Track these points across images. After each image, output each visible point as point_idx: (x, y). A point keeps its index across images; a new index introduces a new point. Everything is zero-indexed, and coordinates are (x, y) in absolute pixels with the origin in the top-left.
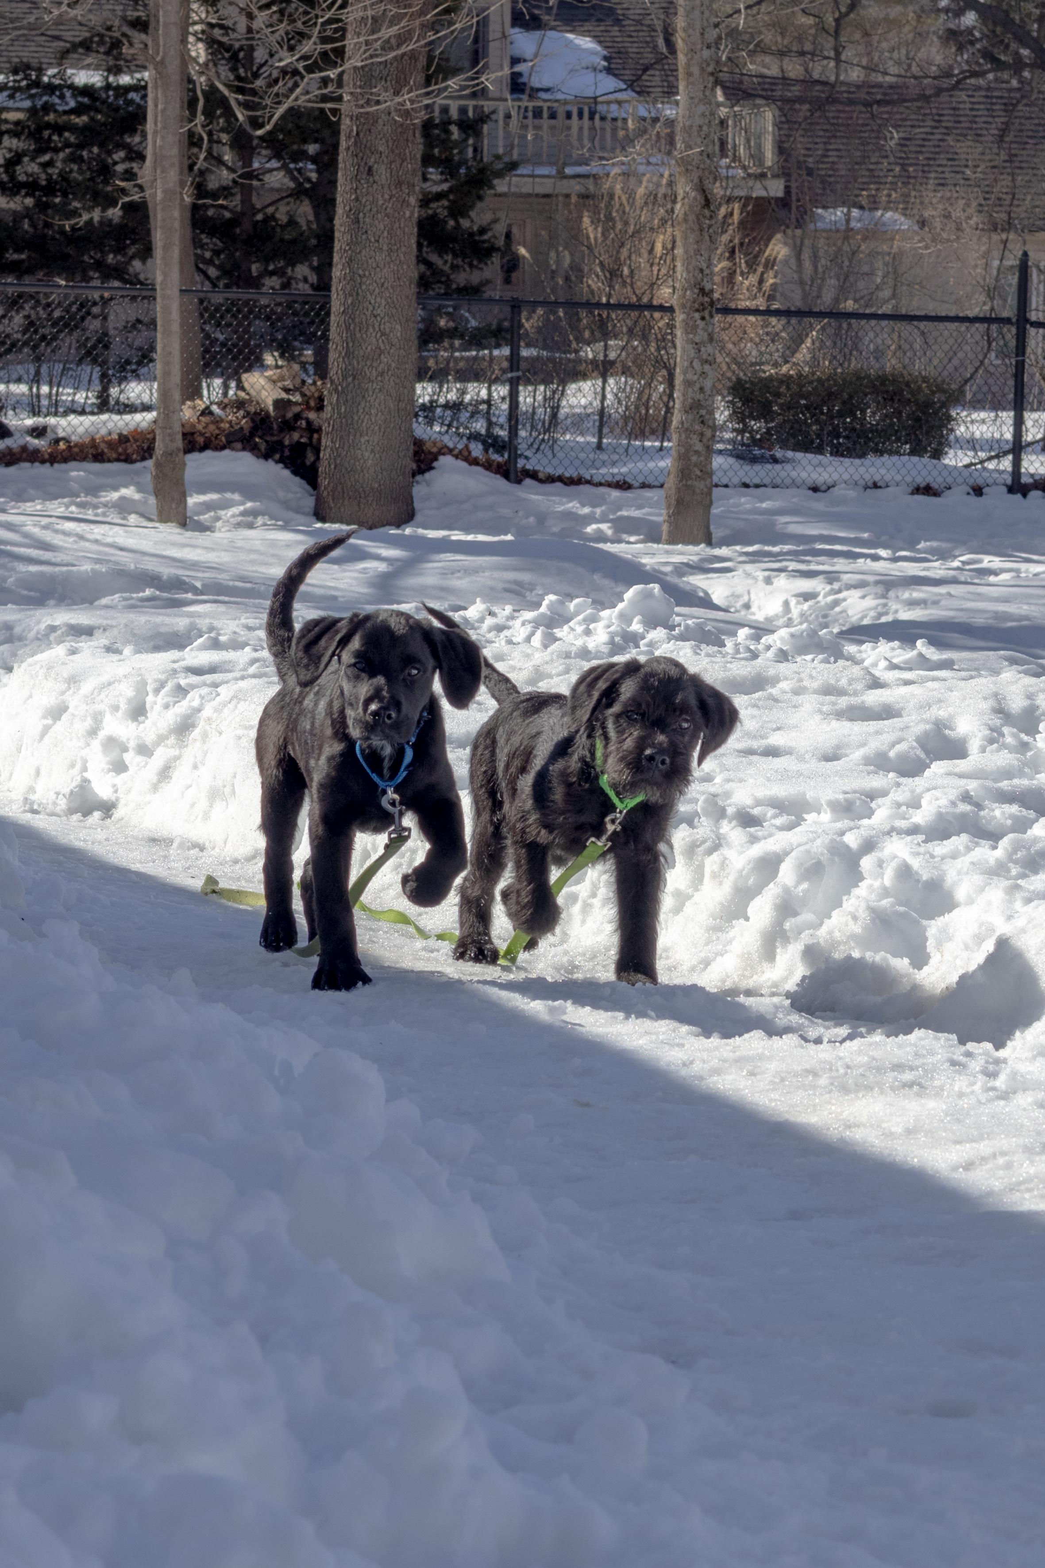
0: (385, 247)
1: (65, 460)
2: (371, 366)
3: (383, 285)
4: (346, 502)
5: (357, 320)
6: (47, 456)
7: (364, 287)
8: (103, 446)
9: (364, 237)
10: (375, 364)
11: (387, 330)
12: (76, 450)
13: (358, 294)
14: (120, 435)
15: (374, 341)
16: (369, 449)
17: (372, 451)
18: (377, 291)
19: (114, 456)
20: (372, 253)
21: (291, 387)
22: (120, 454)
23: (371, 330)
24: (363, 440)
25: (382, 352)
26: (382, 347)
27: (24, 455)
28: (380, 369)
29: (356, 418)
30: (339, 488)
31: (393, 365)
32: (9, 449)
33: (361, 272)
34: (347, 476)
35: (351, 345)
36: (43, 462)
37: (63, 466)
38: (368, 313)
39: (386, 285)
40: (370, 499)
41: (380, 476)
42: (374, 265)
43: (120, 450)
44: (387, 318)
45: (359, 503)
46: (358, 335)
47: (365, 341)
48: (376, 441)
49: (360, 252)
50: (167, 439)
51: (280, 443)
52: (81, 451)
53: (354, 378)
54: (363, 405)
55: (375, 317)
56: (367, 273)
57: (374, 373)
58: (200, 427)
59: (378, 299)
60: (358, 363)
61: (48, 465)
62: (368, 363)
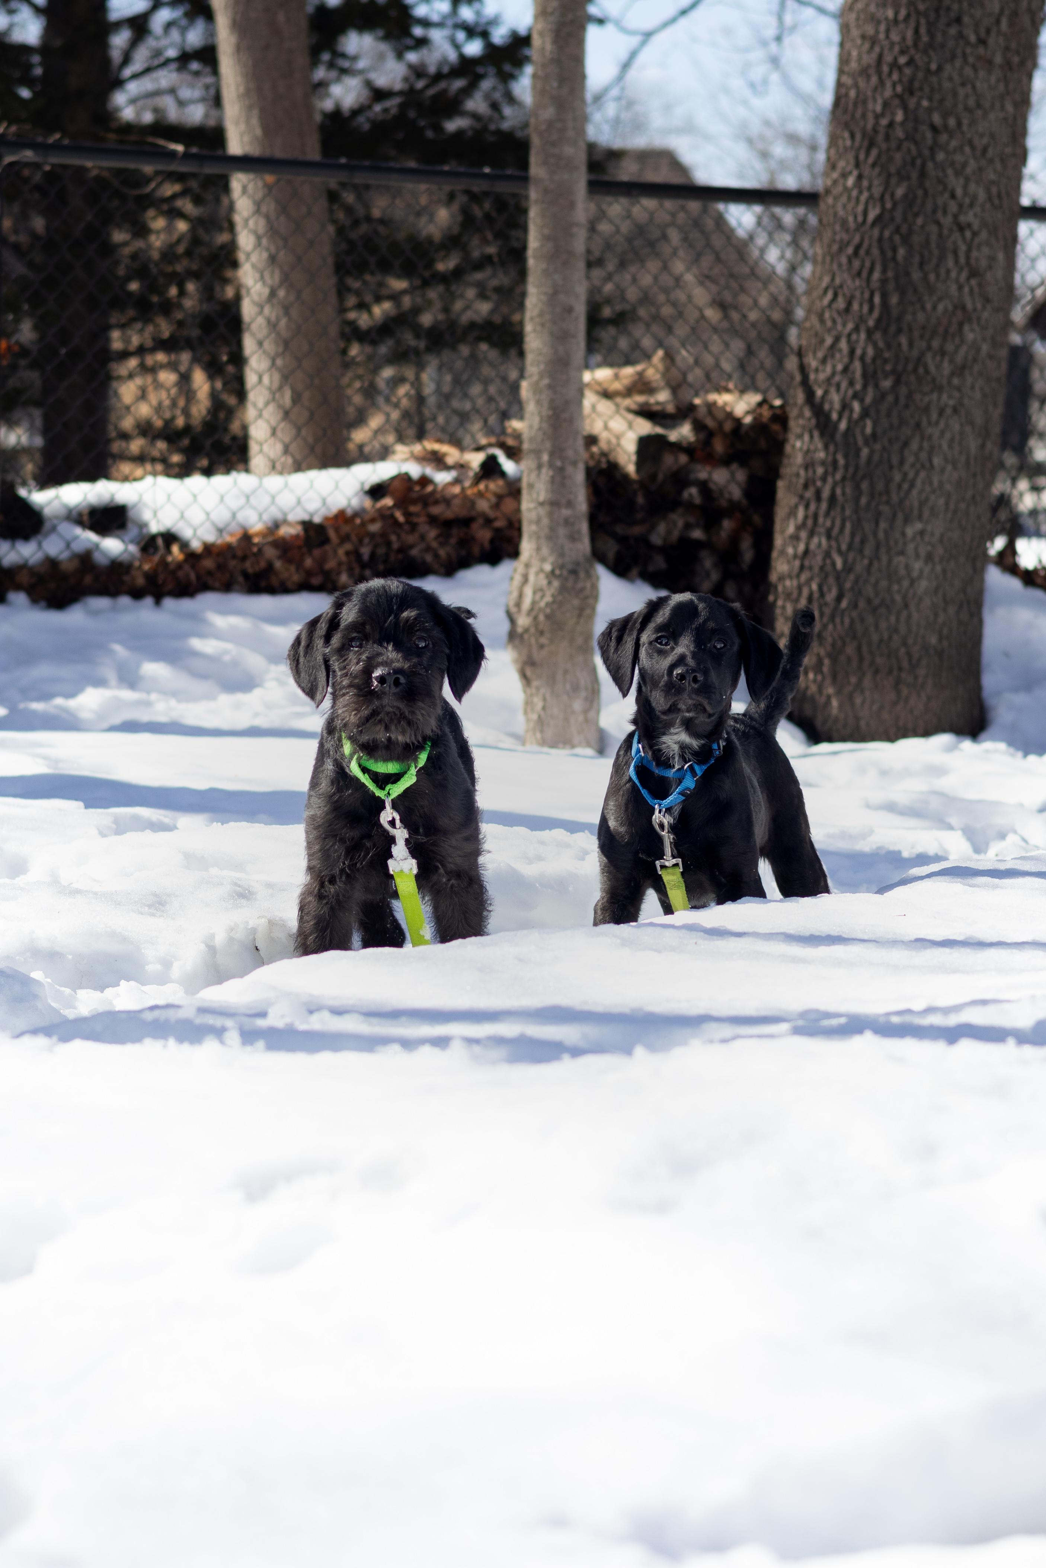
0: (998, 59)
1: (185, 590)
2: (943, 353)
3: (985, 150)
4: (867, 682)
5: (916, 239)
6: (140, 581)
7: (941, 156)
8: (271, 553)
9: (953, 31)
10: (950, 347)
11: (984, 263)
12: (208, 563)
13: (923, 174)
14: (307, 525)
15: (953, 289)
16: (923, 552)
17: (929, 558)
18: (972, 164)
19: (296, 578)
20: (968, 71)
21: (670, 409)
22: (309, 573)
23: (950, 263)
24: (909, 531)
25: (967, 317)
26: (969, 306)
27: (88, 580)
28: (959, 358)
29: (897, 477)
30: (850, 650)
31: (985, 348)
32: (52, 563)
33: (937, 119)
34: (870, 620)
35: (894, 300)
36: (137, 594)
37: (186, 604)
38: (947, 221)
39: (990, 152)
40: (922, 672)
41: (941, 618)
42: (971, 102)
43: (308, 562)
44: (984, 235)
45: (898, 682)
46: (916, 275)
47: (931, 290)
48: (937, 533)
49: (940, 69)
50: (562, 532)
51: (644, 540)
52: (221, 567)
53: (897, 382)
54: (914, 445)
55: (961, 229)
56: (952, 122)
57: (947, 367)
58: (483, 505)
59: (972, 187)
60: (911, 345)
61: (149, 601)
62: (936, 343)
